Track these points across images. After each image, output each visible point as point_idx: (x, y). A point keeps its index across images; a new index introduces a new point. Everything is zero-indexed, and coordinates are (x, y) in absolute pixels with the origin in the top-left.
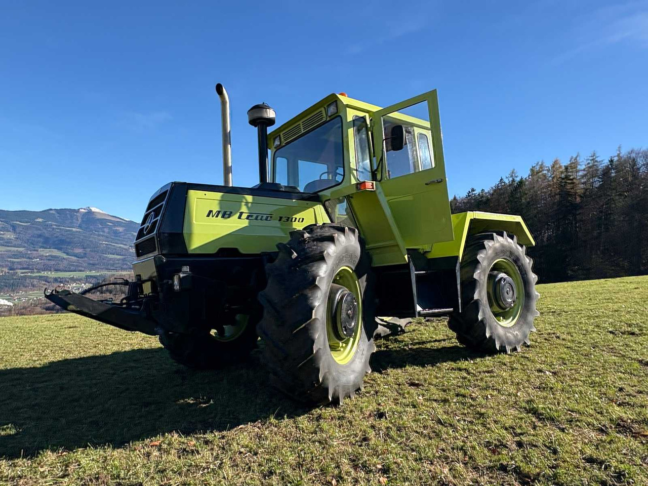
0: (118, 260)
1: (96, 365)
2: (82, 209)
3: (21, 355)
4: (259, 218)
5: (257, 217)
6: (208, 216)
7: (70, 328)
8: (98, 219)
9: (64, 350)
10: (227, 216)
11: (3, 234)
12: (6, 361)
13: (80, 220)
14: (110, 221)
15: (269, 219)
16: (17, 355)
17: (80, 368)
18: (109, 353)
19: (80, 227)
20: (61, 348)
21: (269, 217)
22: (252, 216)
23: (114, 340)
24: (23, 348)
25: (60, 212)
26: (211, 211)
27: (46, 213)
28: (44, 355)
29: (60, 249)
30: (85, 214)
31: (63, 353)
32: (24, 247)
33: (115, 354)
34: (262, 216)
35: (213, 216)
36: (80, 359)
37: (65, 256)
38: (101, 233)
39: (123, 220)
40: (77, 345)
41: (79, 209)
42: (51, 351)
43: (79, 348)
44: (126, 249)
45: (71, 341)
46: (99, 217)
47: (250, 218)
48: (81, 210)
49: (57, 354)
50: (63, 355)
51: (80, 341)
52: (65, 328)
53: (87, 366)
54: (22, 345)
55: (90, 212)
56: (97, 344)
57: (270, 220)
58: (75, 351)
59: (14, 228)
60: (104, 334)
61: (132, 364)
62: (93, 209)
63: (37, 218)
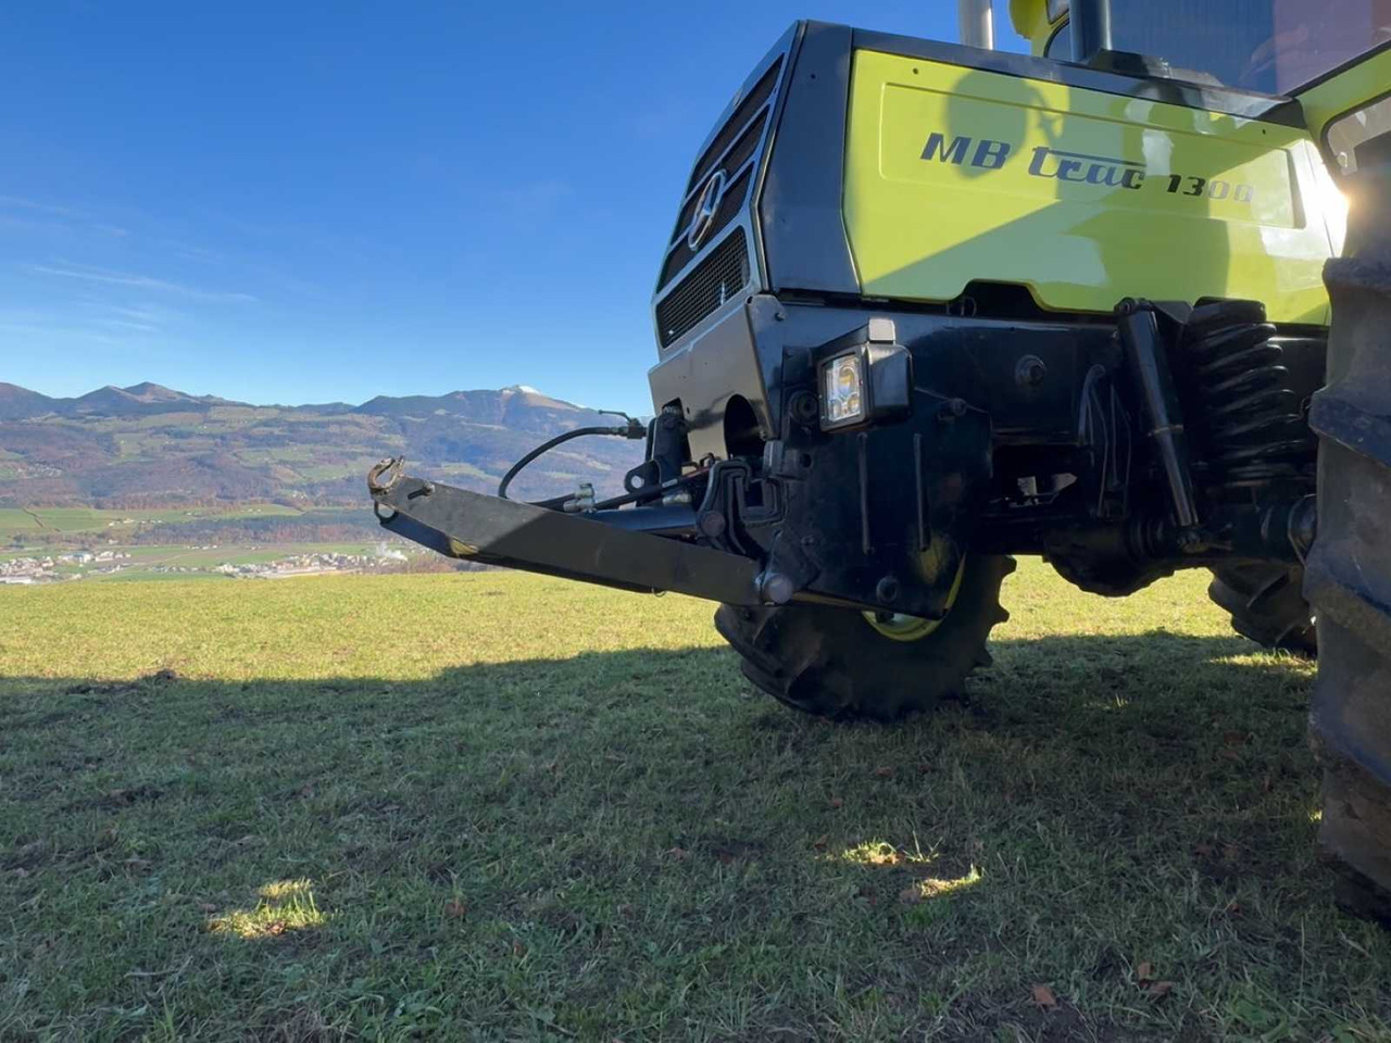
0: (570, 481)
1: (546, 683)
2: (505, 389)
3: (393, 646)
4: (1102, 174)
5: (1094, 170)
6: (927, 154)
7: (490, 594)
8: (535, 408)
9: (478, 638)
10: (989, 160)
11: (389, 439)
12: (361, 658)
13: (504, 410)
14: (551, 410)
15: (1134, 182)
16: (383, 646)
17: (510, 688)
18: (571, 653)
19: (504, 422)
20: (470, 634)
21: (1136, 175)
22: (1076, 166)
23: (579, 624)
24: (398, 631)
25: (472, 396)
26: (935, 139)
27: (450, 399)
28: (435, 648)
29: (473, 463)
30: (511, 399)
31: (473, 647)
32: (420, 460)
33: (587, 658)
34: (1111, 171)
35: (943, 159)
36: (511, 664)
37: (482, 475)
38: (539, 433)
39: (574, 406)
40: (503, 630)
41: (501, 391)
42: (452, 639)
43: (506, 637)
44: (581, 462)
45: (492, 620)
46: (533, 402)
47: (1070, 173)
48: (505, 392)
49: (461, 649)
50: (475, 652)
51: (510, 621)
52: (482, 595)
53: (527, 683)
54: (398, 625)
55: (519, 395)
56: (545, 629)
57: (1138, 187)
58: (499, 643)
59: (404, 428)
60: (555, 608)
61: (631, 687)
62: (526, 389)
63: (437, 409)
